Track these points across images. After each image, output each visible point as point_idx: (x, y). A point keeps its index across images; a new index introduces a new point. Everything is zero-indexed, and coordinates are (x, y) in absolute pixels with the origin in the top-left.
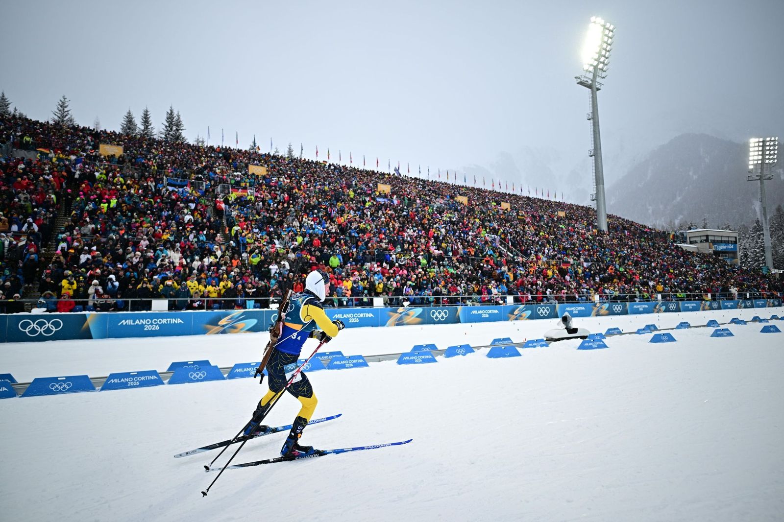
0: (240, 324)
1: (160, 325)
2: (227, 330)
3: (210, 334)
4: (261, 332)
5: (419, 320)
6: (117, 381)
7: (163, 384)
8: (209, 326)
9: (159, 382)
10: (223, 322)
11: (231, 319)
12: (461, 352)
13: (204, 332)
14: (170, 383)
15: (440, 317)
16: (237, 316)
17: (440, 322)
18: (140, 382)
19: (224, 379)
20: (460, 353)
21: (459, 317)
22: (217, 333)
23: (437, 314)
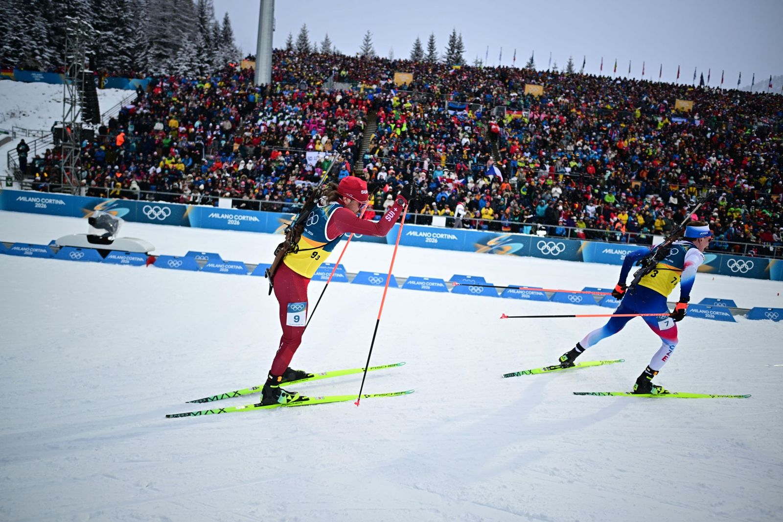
0: (507, 247)
1: (438, 239)
2: (494, 251)
3: (479, 252)
4: (526, 257)
5: (709, 268)
6: (413, 283)
7: (448, 291)
8: (479, 245)
9: (444, 290)
10: (492, 242)
11: (499, 240)
12: (772, 316)
13: (474, 249)
14: (453, 292)
15: (740, 268)
16: (505, 238)
17: (739, 275)
18: (430, 287)
19: (498, 296)
20: (770, 317)
21: (768, 271)
22: (485, 252)
23: (736, 264)
